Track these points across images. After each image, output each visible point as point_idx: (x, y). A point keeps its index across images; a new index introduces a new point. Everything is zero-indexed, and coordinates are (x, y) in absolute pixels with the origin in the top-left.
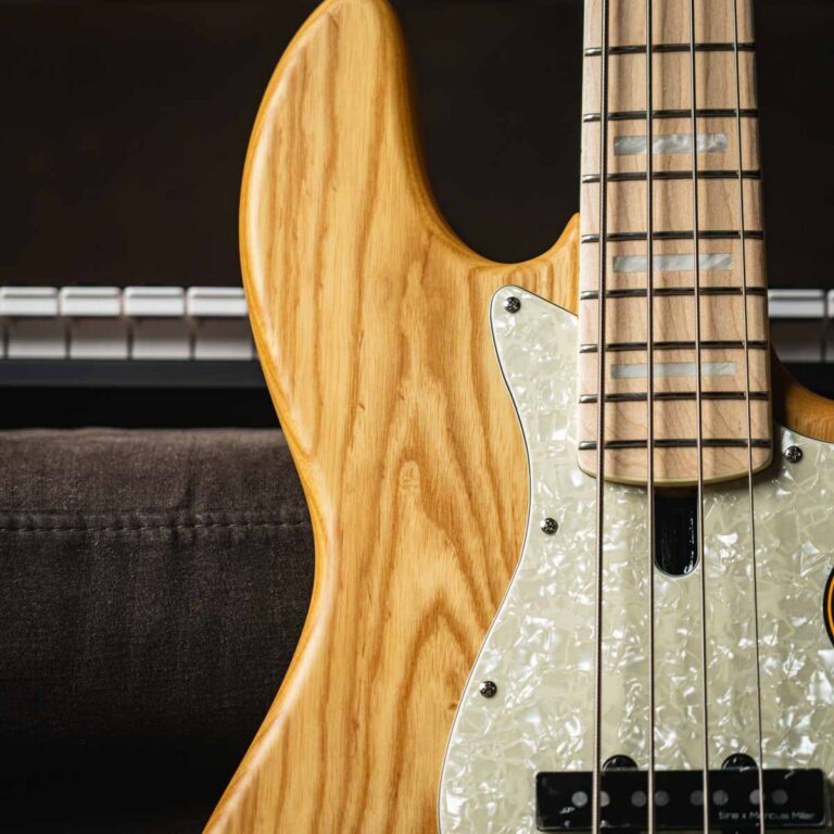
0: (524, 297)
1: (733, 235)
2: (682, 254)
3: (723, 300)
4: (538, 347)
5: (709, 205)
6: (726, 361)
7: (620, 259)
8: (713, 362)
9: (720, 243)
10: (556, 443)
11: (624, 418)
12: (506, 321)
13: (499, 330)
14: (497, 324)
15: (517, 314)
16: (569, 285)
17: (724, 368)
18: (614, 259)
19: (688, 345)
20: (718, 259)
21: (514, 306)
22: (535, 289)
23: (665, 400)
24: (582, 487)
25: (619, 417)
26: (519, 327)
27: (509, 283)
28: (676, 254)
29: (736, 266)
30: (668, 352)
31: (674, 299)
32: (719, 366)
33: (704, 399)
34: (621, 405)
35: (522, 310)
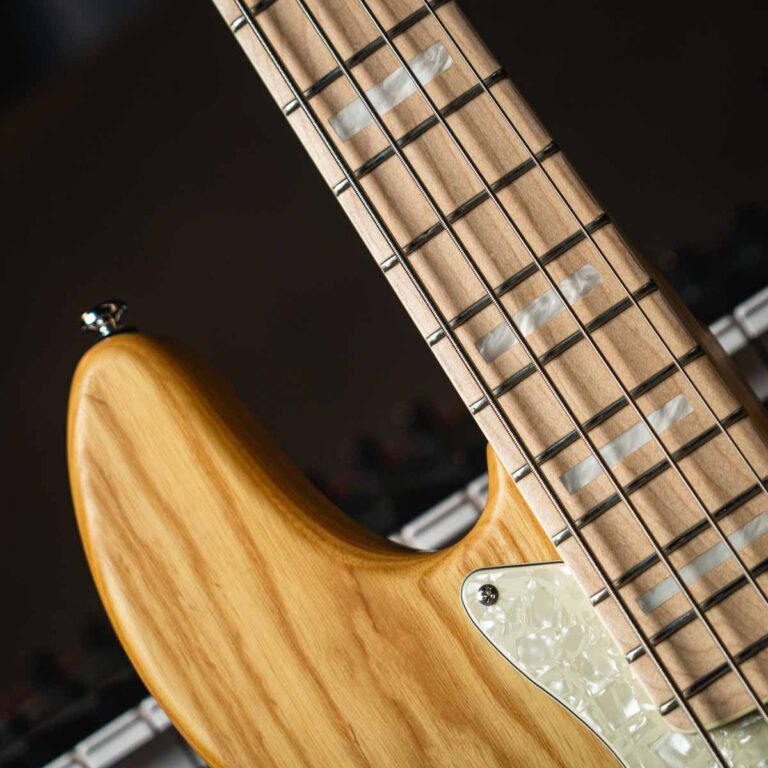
0: (494, 577)
1: (670, 371)
2: (631, 427)
3: (706, 450)
4: (546, 624)
5: (623, 353)
6: (753, 516)
7: (568, 475)
8: (741, 526)
9: (662, 388)
10: (634, 719)
11: (689, 651)
12: (492, 616)
13: (492, 631)
14: (486, 626)
15: (500, 602)
16: (533, 532)
17: (757, 526)
18: (562, 479)
19: (702, 526)
20: (672, 407)
21: (491, 594)
22: (501, 561)
23: (718, 603)
24: (692, 752)
25: (681, 653)
26: (511, 615)
27: (469, 571)
28: (623, 432)
29: (695, 405)
30: (686, 548)
31: (653, 484)
32: (750, 526)
33: (758, 576)
34: (675, 637)
35: (502, 595)
